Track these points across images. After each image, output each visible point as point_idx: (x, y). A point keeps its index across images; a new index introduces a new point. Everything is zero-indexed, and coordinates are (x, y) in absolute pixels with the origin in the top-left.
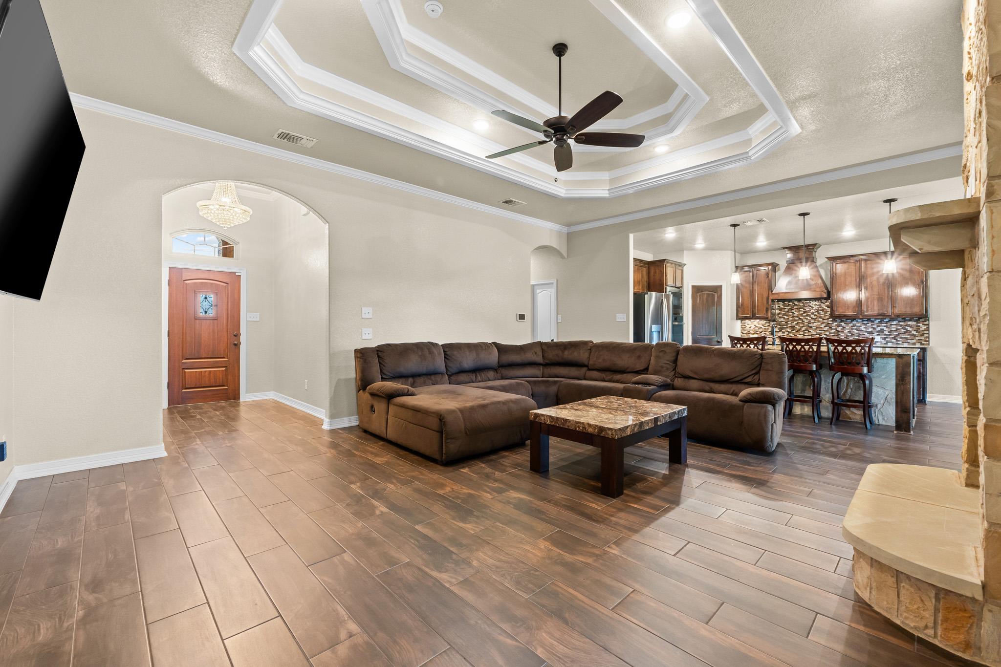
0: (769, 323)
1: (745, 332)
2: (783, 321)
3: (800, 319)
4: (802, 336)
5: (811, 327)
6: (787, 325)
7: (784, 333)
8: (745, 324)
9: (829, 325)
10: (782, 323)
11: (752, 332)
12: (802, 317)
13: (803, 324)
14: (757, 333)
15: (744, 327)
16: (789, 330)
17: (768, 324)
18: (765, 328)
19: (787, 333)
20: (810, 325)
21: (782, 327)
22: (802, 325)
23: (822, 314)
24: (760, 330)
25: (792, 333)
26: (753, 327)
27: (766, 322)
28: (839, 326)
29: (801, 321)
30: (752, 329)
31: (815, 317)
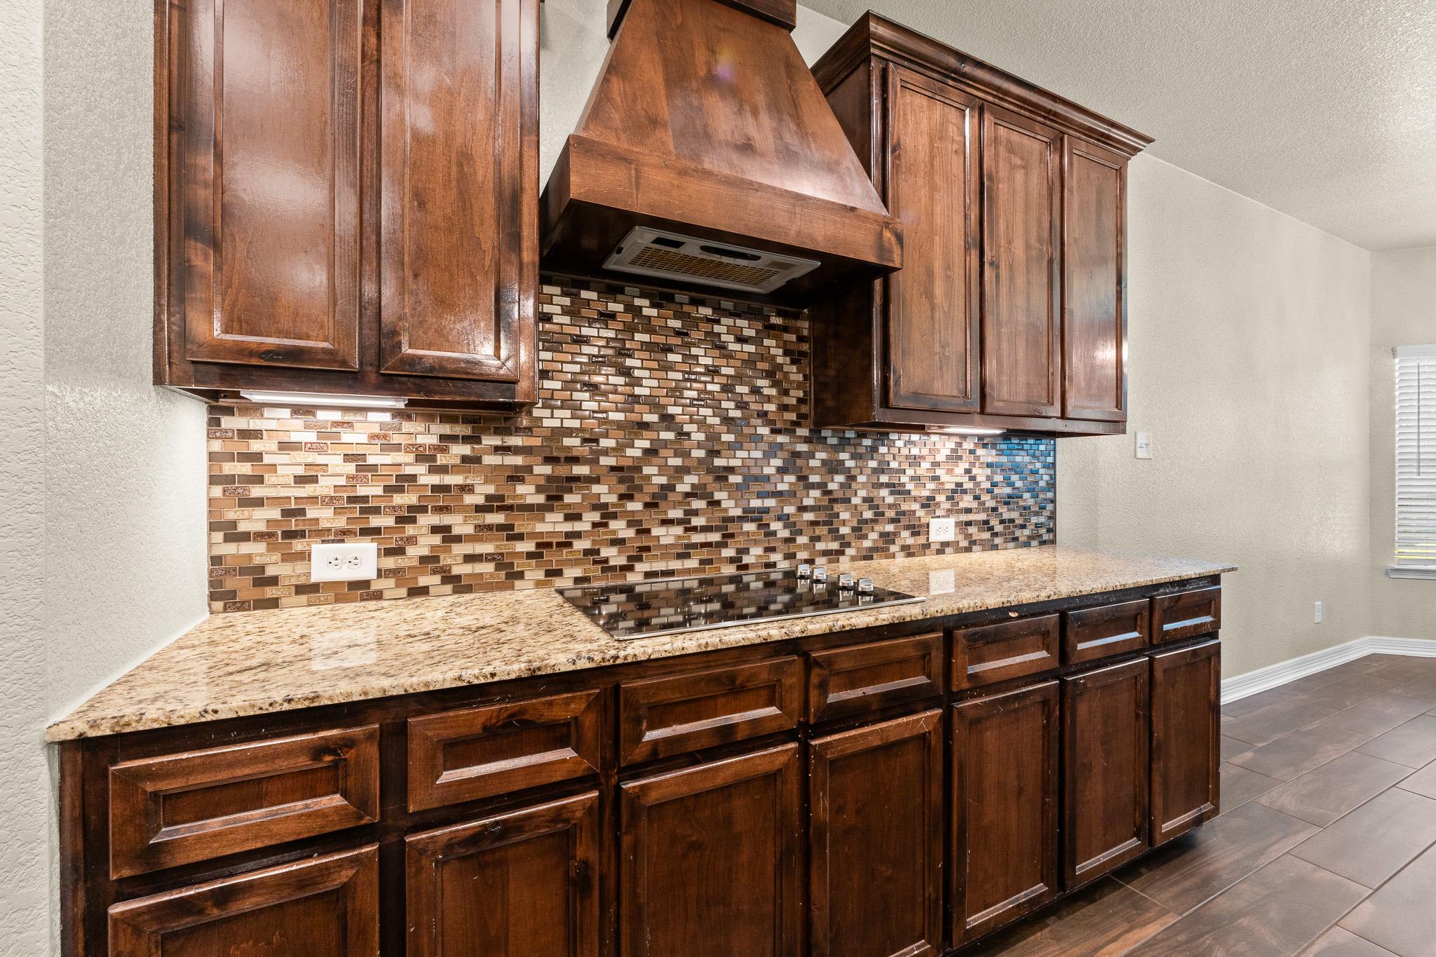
0: (473, 439)
1: (255, 520)
2: (570, 432)
3: (667, 420)
4: (679, 530)
5: (722, 475)
6: (594, 462)
7: (577, 517)
8: (255, 446)
9: (799, 462)
10: (567, 442)
11: (324, 516)
12: (678, 410)
13: (686, 454)
14: (375, 521)
15: (246, 468)
16: (604, 492)
17: (466, 450)
18: (435, 480)
19: (596, 516)
20: (719, 462)
21: (562, 470)
22: (677, 462)
23: (769, 399)
24: (399, 499)
25: (627, 513)
26: (337, 470)
27: (447, 429)
28: (833, 467)
29: (670, 436)
30: (325, 486)
31: (736, 414)
